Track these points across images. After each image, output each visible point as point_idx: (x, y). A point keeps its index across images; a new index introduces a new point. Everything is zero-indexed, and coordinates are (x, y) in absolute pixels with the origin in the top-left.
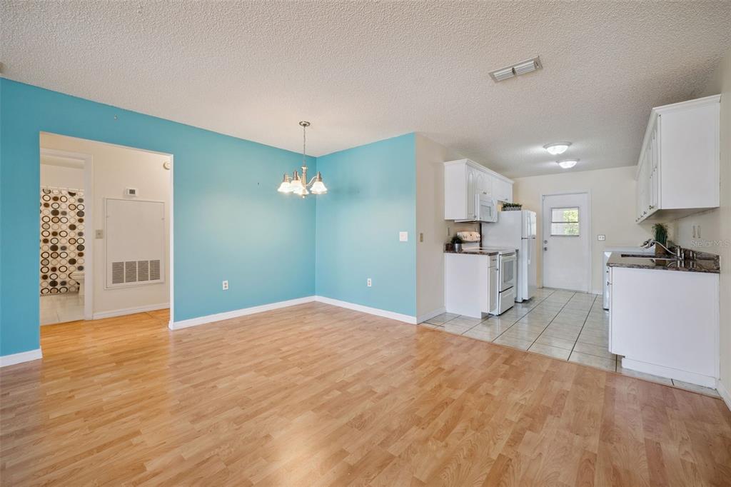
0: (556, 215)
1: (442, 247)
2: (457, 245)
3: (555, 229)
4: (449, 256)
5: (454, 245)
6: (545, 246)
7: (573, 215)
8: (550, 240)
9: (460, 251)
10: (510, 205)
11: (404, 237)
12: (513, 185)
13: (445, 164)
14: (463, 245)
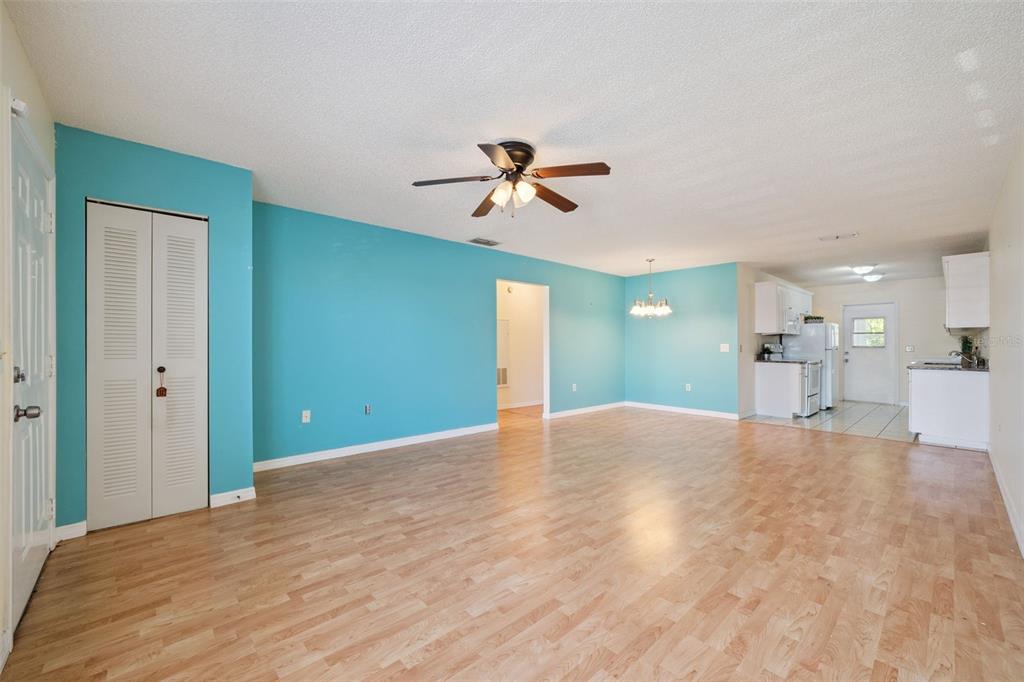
0: (858, 325)
1: (753, 357)
2: (766, 356)
3: (857, 341)
4: (759, 365)
5: (763, 354)
6: (846, 357)
7: (878, 325)
8: (852, 352)
9: (769, 360)
10: (811, 318)
11: (725, 348)
12: (813, 297)
13: (757, 284)
14: (772, 355)
